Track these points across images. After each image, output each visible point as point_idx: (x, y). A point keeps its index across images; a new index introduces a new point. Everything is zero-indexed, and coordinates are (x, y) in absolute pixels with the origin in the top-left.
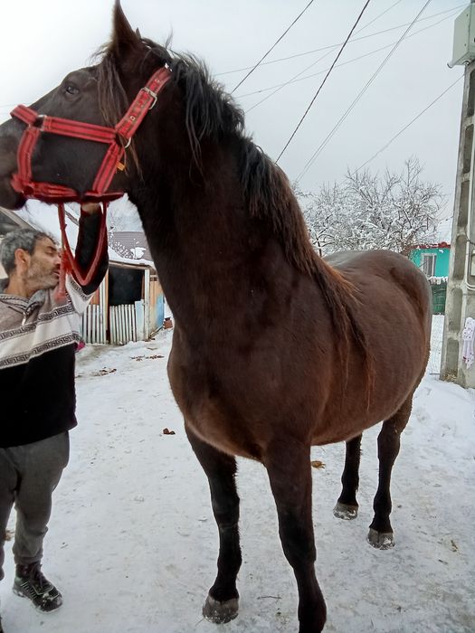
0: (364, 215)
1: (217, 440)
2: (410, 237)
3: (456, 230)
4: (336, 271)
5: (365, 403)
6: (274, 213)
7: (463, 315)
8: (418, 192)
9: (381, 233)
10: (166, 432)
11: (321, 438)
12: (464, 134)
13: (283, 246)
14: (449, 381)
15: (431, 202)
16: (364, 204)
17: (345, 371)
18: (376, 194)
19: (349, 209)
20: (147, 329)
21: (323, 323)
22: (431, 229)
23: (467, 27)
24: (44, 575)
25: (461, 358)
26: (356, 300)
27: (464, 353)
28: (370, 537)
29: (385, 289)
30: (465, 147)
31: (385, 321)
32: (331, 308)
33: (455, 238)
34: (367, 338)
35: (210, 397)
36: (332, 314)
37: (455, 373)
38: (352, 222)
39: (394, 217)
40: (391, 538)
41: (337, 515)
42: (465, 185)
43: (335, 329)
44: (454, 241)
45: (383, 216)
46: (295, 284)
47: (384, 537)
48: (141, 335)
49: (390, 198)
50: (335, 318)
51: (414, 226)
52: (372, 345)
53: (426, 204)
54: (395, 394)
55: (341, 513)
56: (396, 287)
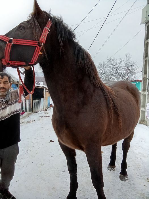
0: (113, 71)
1: (69, 144)
2: (128, 78)
3: (143, 75)
4: (109, 87)
5: (119, 131)
6: (86, 66)
7: (146, 103)
8: (130, 64)
9: (118, 77)
10: (51, 141)
11: (104, 144)
12: (145, 45)
13: (90, 78)
14: (142, 124)
15: (134, 67)
16: (113, 68)
17: (112, 121)
18: (117, 65)
19: (108, 69)
20: (45, 107)
21: (104, 104)
22: (134, 76)
23: (146, 12)
24: (10, 192)
25: (146, 116)
26: (115, 97)
27: (147, 115)
28: (120, 177)
29: (125, 93)
30: (146, 49)
31: (125, 104)
32: (107, 99)
33: (143, 78)
34: (119, 109)
35: (66, 129)
36: (107, 101)
37: (144, 121)
38: (109, 73)
39: (123, 72)
40: (127, 177)
41: (108, 169)
42: (146, 61)
43: (108, 106)
44: (143, 79)
45: (119, 72)
46: (94, 91)
47: (125, 177)
48: (42, 109)
49: (121, 66)
50: (108, 103)
51: (129, 74)
52: (121, 111)
53: (132, 68)
54: (129, 128)
55: (110, 169)
56: (129, 93)
